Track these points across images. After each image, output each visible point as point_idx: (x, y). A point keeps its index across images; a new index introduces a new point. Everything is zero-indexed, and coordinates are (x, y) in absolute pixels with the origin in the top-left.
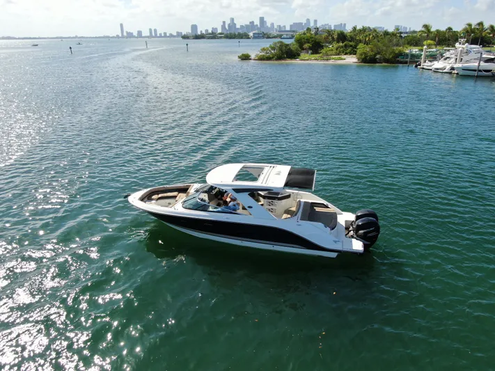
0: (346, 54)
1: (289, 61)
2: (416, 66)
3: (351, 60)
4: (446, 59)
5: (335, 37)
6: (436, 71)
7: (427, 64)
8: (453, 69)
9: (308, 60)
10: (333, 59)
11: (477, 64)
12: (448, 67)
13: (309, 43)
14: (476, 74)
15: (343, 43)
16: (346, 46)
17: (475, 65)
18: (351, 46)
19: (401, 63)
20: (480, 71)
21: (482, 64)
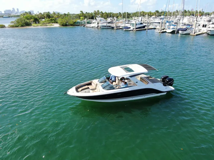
0: (52, 23)
1: (28, 27)
2: (84, 26)
3: (56, 25)
4: (93, 23)
5: (46, 16)
6: (92, 27)
7: (88, 25)
8: (98, 26)
9: (37, 26)
10: (49, 25)
11: (106, 24)
12: (96, 26)
13: (32, 19)
14: (106, 27)
15: (49, 18)
16: (51, 20)
17: (105, 24)
18: (54, 20)
19: (77, 25)
20: (107, 26)
21: (107, 24)
